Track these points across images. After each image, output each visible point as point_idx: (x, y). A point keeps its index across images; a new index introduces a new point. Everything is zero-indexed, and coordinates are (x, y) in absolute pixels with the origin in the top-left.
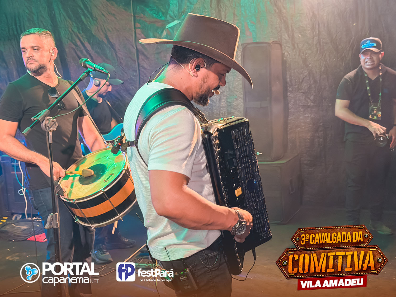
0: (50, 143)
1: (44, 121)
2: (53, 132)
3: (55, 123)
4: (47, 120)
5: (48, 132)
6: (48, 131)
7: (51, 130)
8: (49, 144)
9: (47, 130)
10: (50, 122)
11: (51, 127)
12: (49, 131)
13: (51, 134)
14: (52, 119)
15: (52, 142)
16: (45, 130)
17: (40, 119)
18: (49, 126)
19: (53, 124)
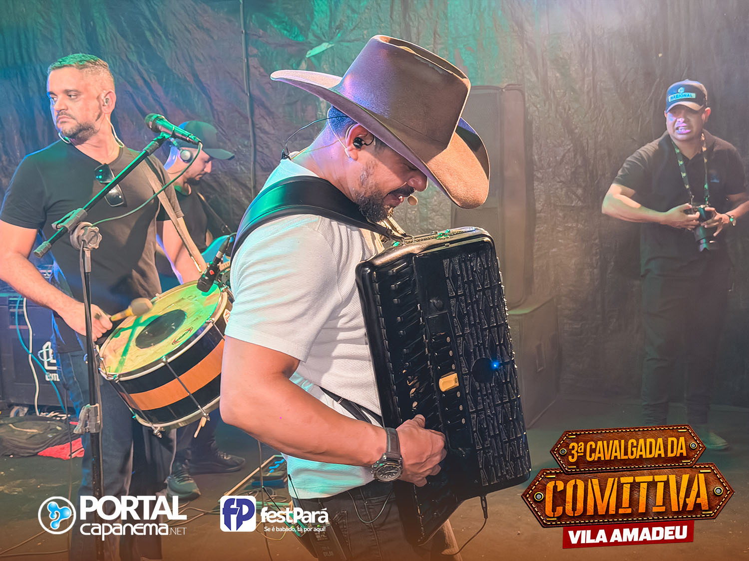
0: (86, 271)
1: (76, 230)
2: (93, 251)
3: (96, 235)
4: (82, 229)
5: (84, 252)
6: (83, 249)
7: (88, 247)
8: (85, 273)
10: (88, 232)
11: (89, 242)
12: (85, 249)
13: (88, 254)
15: (90, 271)
17: (67, 227)
18: (85, 239)
19: (92, 236)
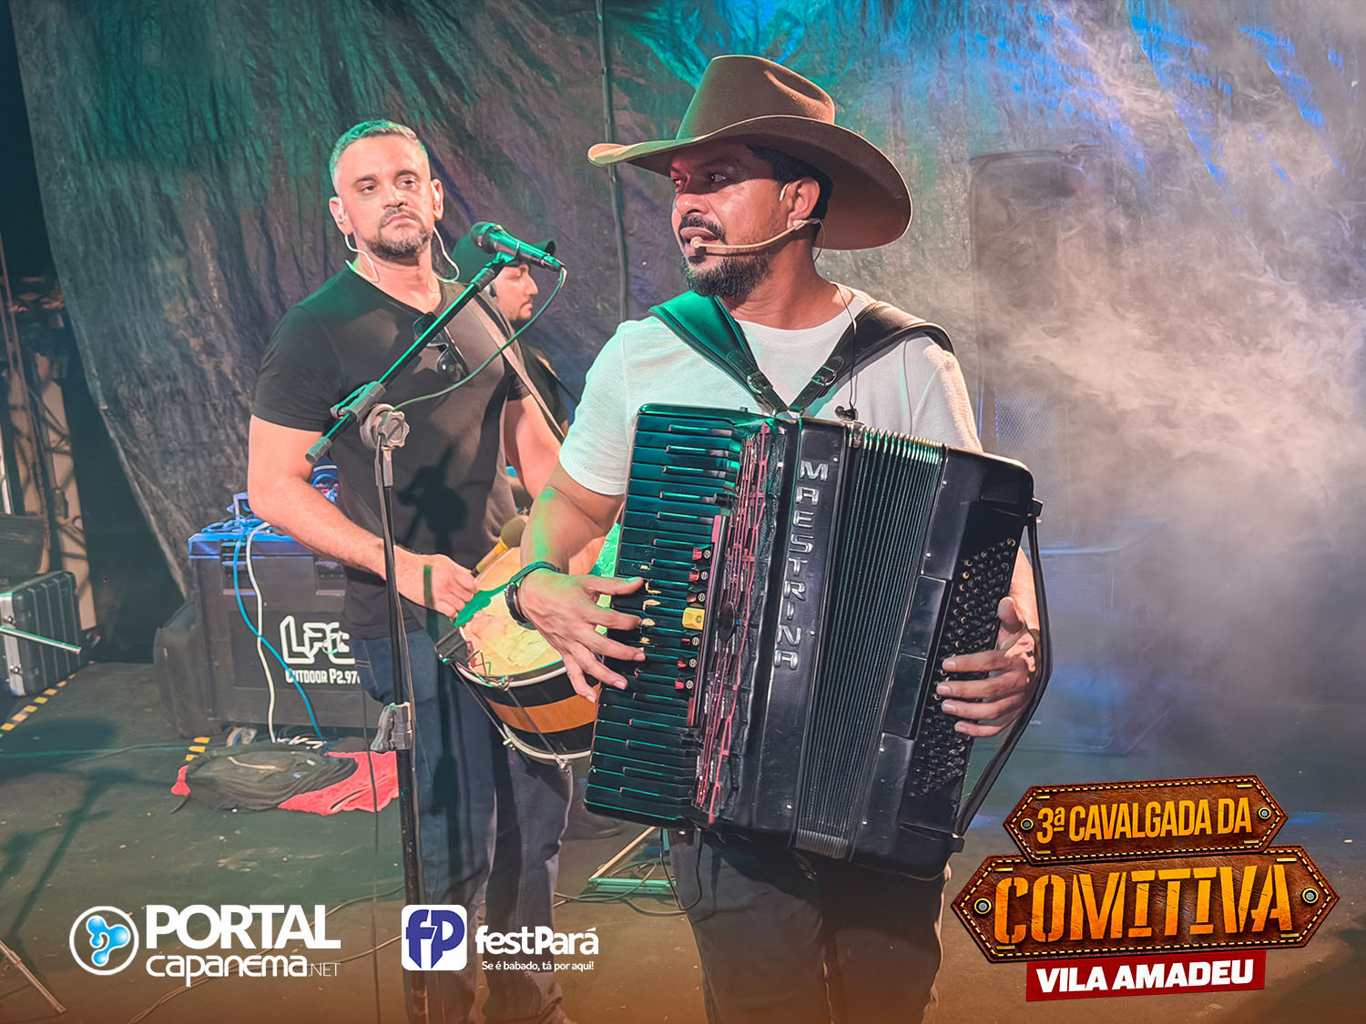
0: (386, 485)
1: (369, 418)
2: (396, 452)
3: (400, 425)
4: (378, 415)
5: (381, 453)
6: (380, 449)
7: (389, 444)
8: (384, 488)
9: (376, 445)
10: (388, 419)
11: (390, 437)
12: (383, 448)
13: (388, 456)
14: (393, 412)
15: (391, 484)
16: (373, 445)
17: (356, 412)
18: (384, 432)
19: (395, 425)
